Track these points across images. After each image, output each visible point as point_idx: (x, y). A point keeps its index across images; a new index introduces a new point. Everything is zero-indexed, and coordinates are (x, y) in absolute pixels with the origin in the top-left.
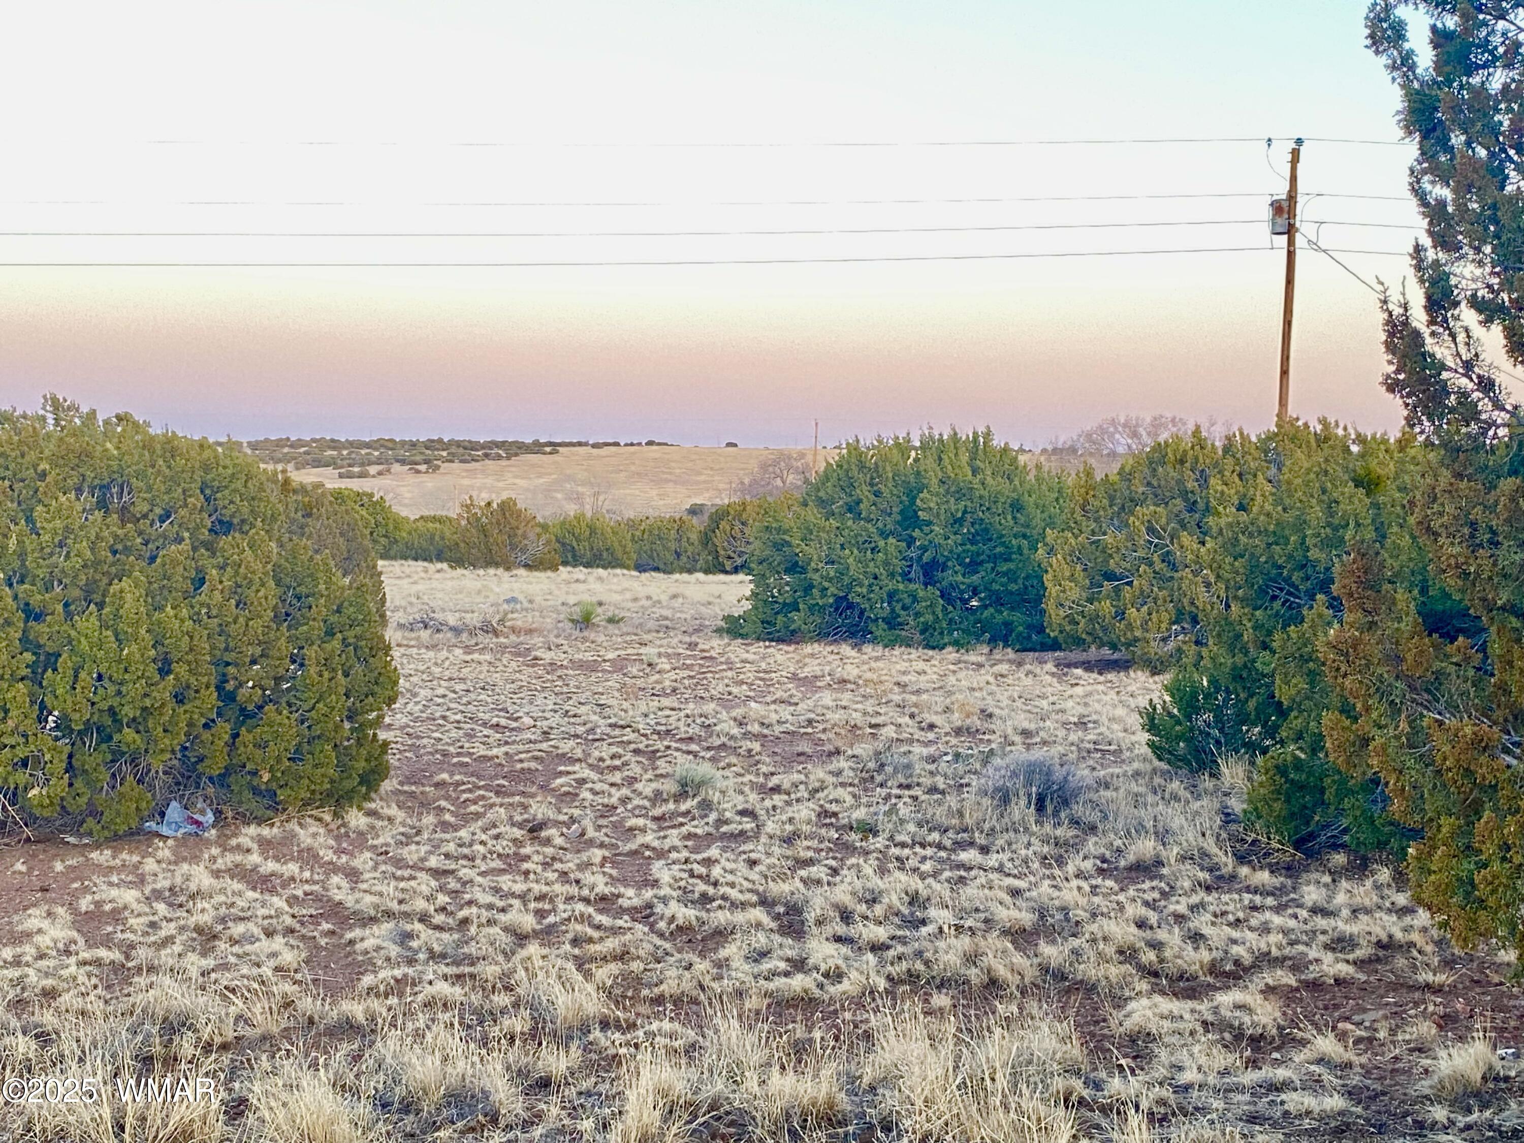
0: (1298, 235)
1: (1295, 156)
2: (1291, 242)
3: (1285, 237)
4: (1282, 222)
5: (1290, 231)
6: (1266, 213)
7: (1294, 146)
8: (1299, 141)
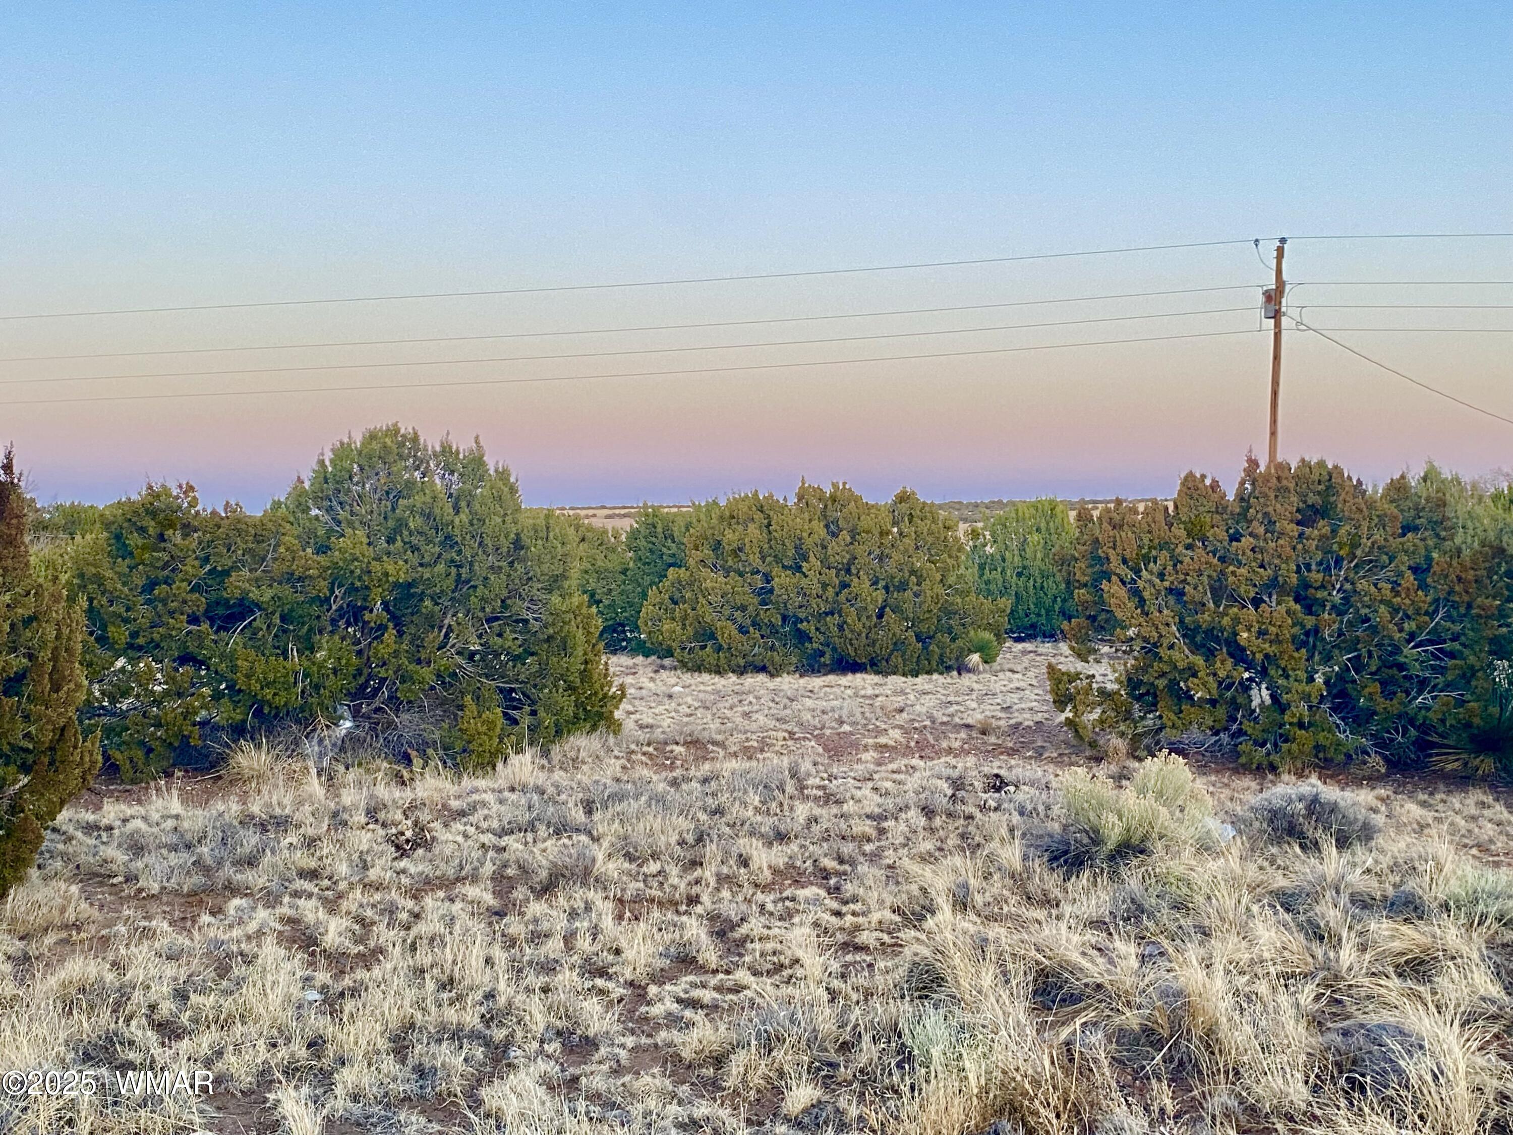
0: (1283, 319)
1: (1280, 252)
2: (1278, 325)
3: (1273, 321)
4: (1272, 307)
5: (1277, 316)
6: (1261, 299)
7: (1278, 244)
8: (1283, 240)
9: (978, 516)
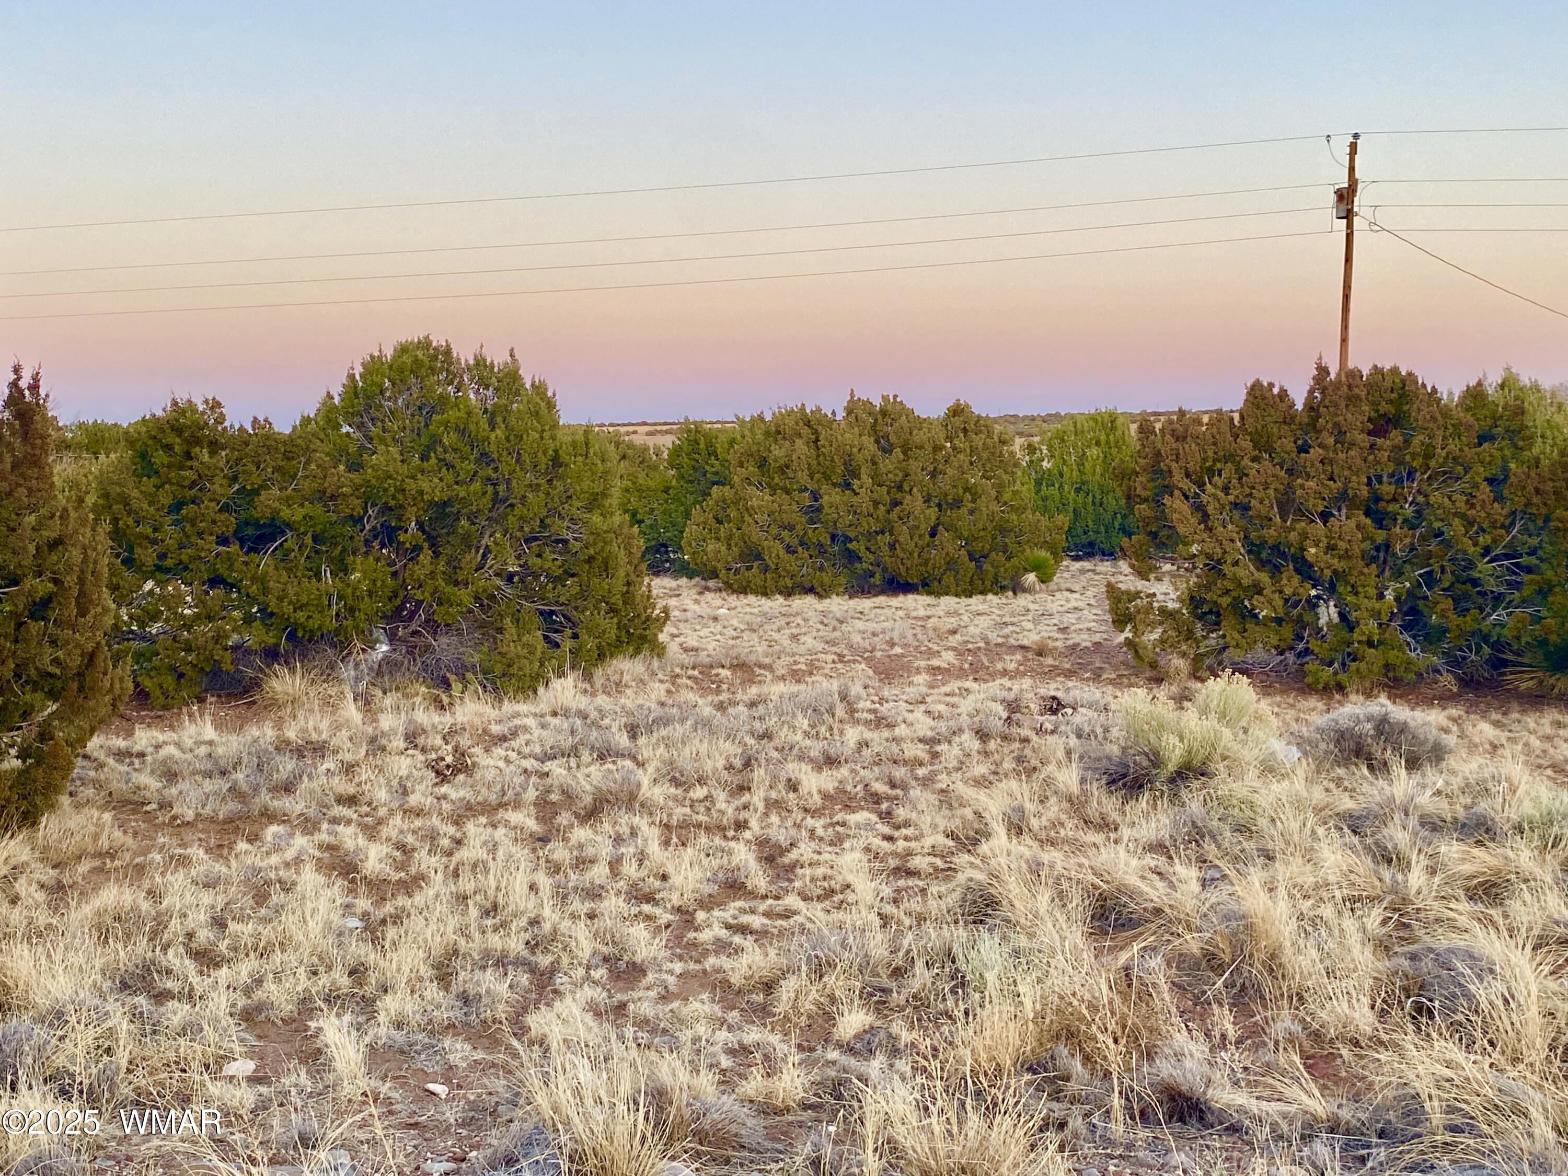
0: (1356, 219)
1: (1353, 148)
2: (1350, 226)
3: (1344, 221)
4: (1343, 207)
5: (1349, 216)
6: (1333, 198)
7: (1352, 140)
8: (1356, 136)
9: (1035, 431)
